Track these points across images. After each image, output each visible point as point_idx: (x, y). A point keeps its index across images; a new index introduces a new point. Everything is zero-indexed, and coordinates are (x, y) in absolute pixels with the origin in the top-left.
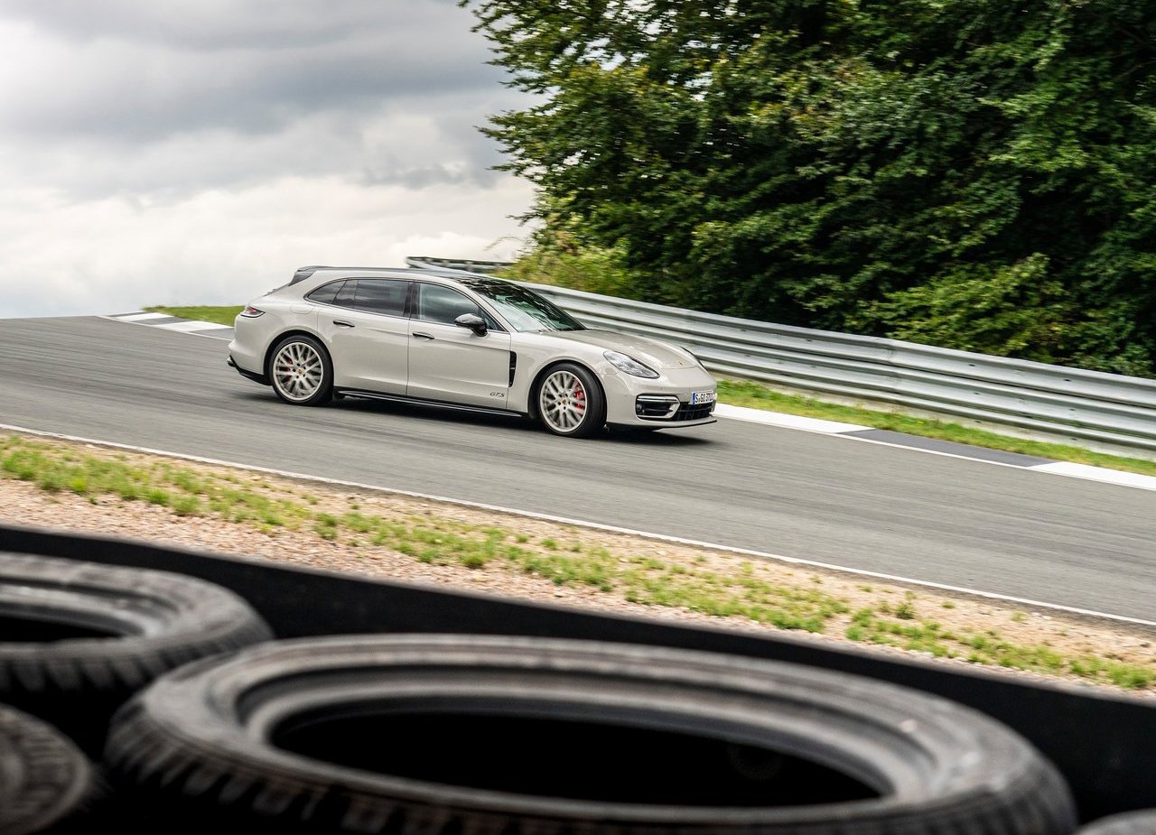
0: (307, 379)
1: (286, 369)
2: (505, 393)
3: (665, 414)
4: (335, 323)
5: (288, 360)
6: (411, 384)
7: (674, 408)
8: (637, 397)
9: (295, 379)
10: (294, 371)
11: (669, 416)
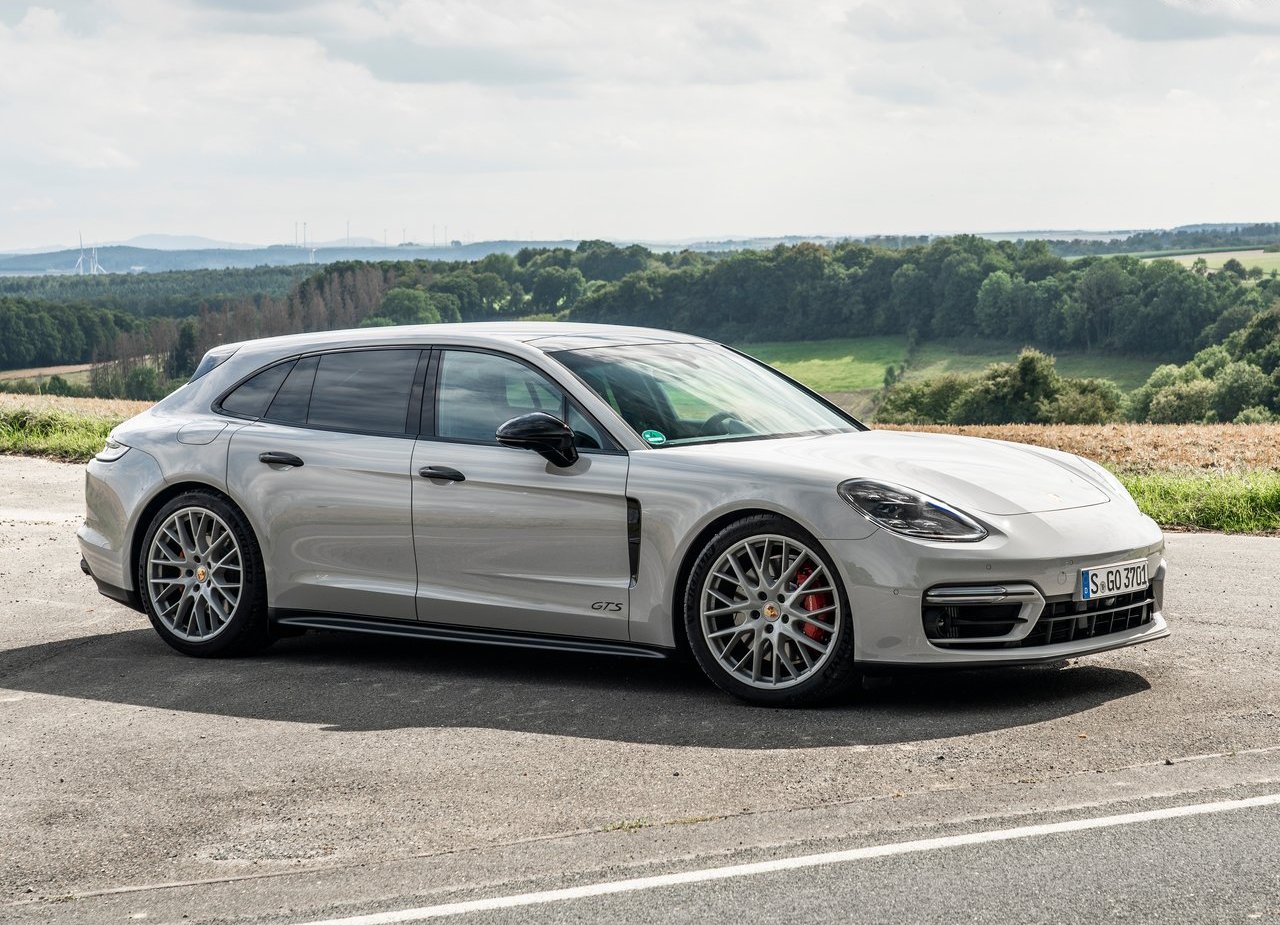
0: (214, 590)
1: (172, 572)
2: (623, 600)
3: (1007, 630)
4: (263, 461)
5: (176, 550)
6: (427, 592)
7: (1031, 615)
8: (925, 594)
9: (192, 593)
10: (190, 573)
11: (1019, 633)
